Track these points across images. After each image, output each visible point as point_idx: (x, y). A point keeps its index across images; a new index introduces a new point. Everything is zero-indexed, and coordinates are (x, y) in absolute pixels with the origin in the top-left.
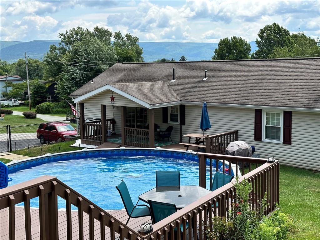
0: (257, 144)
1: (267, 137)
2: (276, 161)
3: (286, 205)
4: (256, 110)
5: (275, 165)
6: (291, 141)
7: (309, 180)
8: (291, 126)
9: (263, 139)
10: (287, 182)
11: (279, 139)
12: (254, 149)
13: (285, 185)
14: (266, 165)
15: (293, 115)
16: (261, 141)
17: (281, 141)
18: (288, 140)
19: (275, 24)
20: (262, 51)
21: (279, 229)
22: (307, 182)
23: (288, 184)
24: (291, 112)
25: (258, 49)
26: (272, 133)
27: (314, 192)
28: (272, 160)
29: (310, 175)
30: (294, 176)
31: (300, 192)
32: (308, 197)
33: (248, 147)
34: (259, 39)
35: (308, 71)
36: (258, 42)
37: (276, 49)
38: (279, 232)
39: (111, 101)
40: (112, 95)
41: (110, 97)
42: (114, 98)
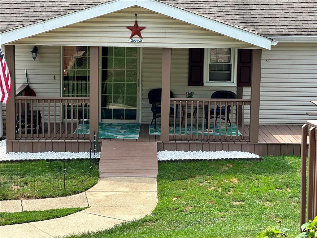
39: (131, 38)
40: (136, 23)
41: (128, 28)
42: (144, 28)
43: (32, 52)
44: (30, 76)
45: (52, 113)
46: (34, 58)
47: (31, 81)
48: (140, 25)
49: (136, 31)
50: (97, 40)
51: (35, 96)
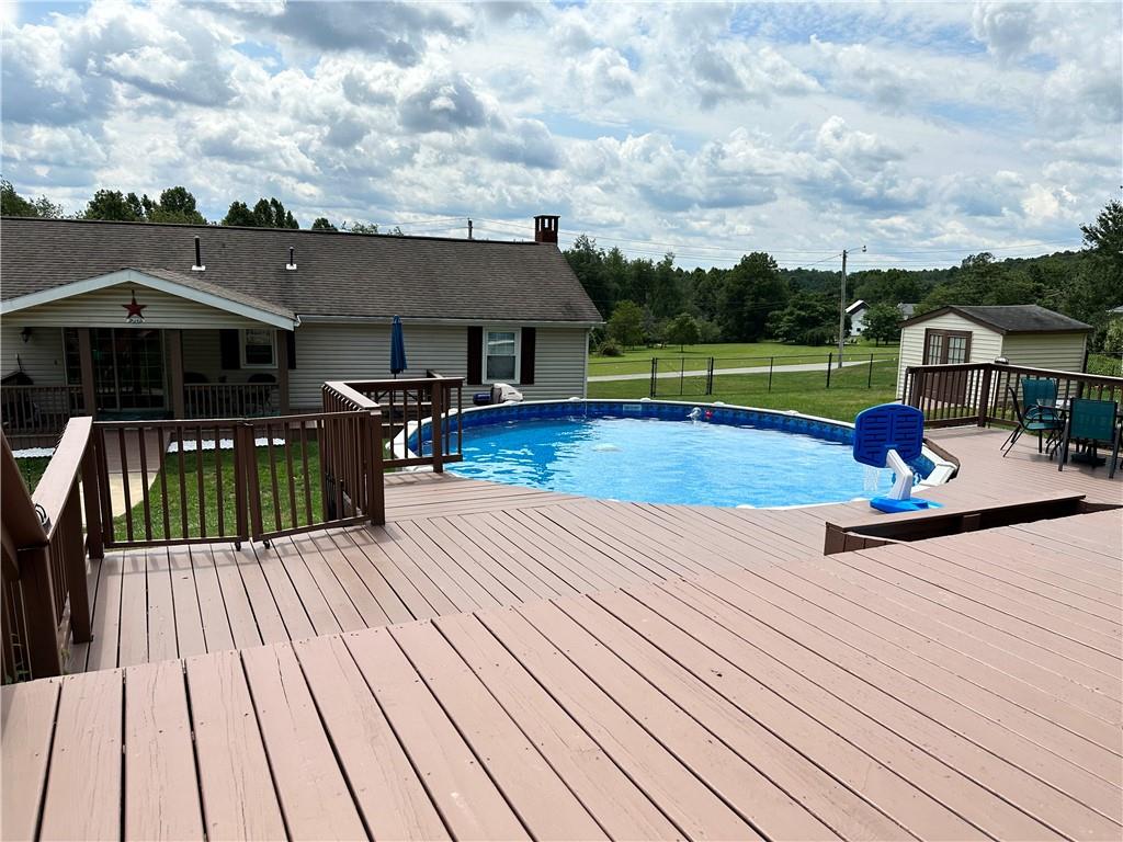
1: (489, 375)
4: (469, 328)
6: (533, 378)
9: (485, 380)
11: (512, 377)
15: (536, 335)
16: (481, 384)
17: (517, 380)
18: (528, 378)
24: (535, 329)
39: (129, 317)
40: (134, 300)
41: (124, 306)
42: (144, 306)
43: (23, 333)
44: (23, 362)
45: (50, 403)
46: (26, 341)
47: (26, 367)
48: (138, 303)
49: (135, 309)
50: (86, 319)
51: (32, 384)
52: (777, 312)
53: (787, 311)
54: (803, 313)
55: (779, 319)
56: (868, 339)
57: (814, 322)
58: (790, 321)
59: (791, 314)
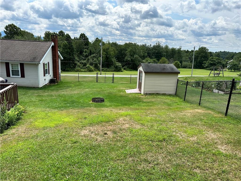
0: (8, 78)
1: (13, 75)
2: (15, 84)
3: (23, 102)
4: (6, 62)
5: (15, 86)
6: (25, 76)
7: (33, 91)
8: (24, 70)
9: (11, 76)
10: (24, 93)
11: (19, 75)
12: (6, 81)
13: (23, 95)
14: (10, 86)
15: (24, 65)
16: (10, 77)
17: (20, 76)
18: (23, 76)
19: (13, 24)
20: (8, 36)
21: (18, 112)
22: (33, 92)
23: (24, 94)
24: (23, 63)
25: (5, 35)
26: (15, 73)
27: (36, 96)
28: (13, 84)
29: (34, 89)
30: (27, 90)
31: (29, 96)
32: (33, 98)
33: (3, 80)
34: (6, 30)
35: (29, 46)
36: (5, 32)
37: (15, 36)
38: (18, 113)
52: (205, 62)
53: (208, 61)
54: (212, 62)
55: (206, 63)
56: (229, 70)
57: (215, 65)
58: (208, 64)
59: (209, 62)
